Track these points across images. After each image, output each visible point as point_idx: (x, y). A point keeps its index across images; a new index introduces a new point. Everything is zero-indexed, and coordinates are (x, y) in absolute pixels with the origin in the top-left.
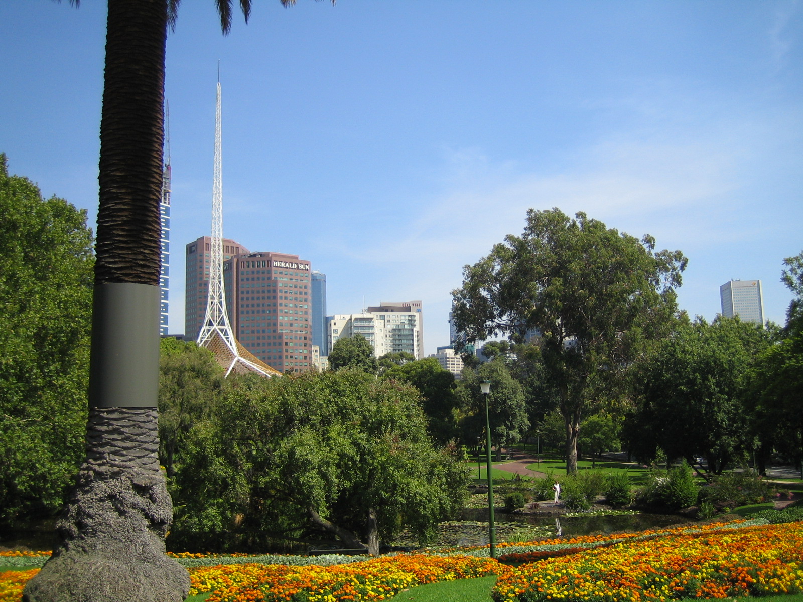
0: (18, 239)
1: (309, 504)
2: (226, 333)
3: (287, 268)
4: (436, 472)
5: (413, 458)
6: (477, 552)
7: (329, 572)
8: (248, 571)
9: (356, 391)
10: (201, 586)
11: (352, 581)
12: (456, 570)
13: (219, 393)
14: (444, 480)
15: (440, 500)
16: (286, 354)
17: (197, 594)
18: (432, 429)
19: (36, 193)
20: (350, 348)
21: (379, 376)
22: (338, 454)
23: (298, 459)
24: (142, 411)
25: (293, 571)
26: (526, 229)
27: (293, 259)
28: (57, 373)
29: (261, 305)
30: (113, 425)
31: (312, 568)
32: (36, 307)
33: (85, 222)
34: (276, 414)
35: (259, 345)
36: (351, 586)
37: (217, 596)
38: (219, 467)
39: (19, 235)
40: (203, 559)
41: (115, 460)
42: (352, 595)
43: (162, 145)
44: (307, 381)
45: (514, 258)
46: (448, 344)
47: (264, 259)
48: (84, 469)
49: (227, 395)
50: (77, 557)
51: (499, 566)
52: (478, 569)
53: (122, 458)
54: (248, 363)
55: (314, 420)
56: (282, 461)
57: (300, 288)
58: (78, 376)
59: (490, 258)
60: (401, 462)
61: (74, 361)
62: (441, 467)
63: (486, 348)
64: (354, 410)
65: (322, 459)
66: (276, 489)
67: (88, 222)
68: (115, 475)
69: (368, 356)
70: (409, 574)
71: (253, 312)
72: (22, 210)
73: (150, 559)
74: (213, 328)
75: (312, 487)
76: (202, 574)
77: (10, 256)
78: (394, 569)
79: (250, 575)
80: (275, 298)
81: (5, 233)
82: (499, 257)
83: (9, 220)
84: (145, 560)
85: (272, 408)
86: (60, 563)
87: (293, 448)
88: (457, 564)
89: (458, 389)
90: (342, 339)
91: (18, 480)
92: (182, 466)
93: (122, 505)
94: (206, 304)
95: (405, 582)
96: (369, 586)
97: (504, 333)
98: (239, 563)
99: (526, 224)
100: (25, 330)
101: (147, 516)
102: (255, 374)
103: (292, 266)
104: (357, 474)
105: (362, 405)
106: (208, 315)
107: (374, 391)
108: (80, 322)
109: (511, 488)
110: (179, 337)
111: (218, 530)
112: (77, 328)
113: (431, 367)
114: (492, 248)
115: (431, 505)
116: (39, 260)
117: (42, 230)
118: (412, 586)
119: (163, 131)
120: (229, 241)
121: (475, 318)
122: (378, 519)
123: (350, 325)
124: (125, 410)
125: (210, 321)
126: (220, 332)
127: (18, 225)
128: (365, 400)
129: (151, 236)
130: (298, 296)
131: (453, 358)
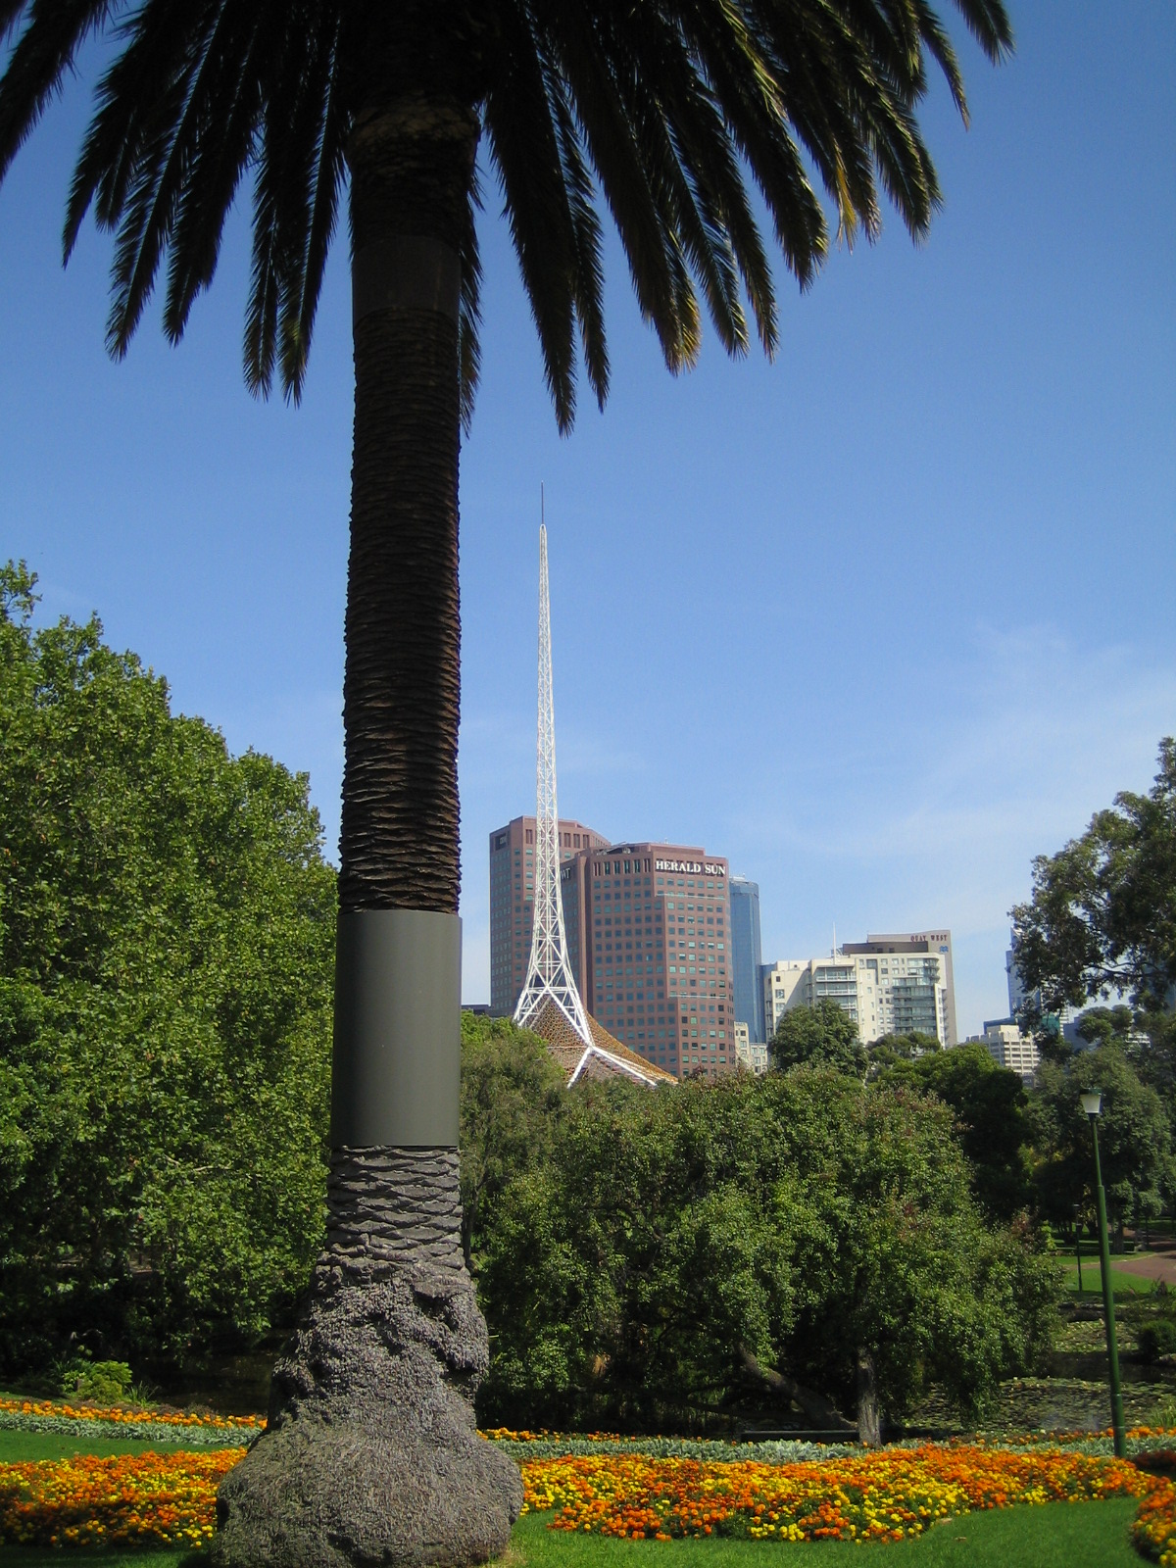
0: (188, 831)
1: (739, 1338)
2: (568, 1001)
3: (682, 872)
4: (993, 1275)
5: (945, 1247)
6: (1085, 1444)
7: (787, 1477)
8: (624, 1469)
9: (826, 1111)
10: (535, 1497)
11: (837, 1497)
12: (1047, 1481)
13: (558, 1116)
14: (1010, 1291)
15: (1003, 1331)
16: (685, 1040)
17: (528, 1513)
18: (981, 1188)
19: (219, 745)
20: (812, 1025)
21: (868, 1080)
22: (794, 1239)
23: (716, 1247)
24: (430, 1153)
25: (713, 1472)
26: (1158, 779)
27: (695, 855)
28: (259, 1080)
29: (634, 946)
30: (377, 1179)
31: (748, 1466)
32: (220, 956)
33: (304, 797)
34: (672, 1157)
35: (631, 1022)
36: (834, 1507)
37: (568, 1518)
38: (561, 1262)
39: (190, 823)
40: (535, 1442)
41: (381, 1247)
42: (837, 1526)
43: (457, 647)
44: (729, 1093)
45: (1135, 838)
46: (1008, 1015)
47: (637, 856)
48: (323, 1264)
49: (577, 1121)
50: (312, 1431)
51: (1138, 1477)
52: (1093, 1482)
53: (394, 1243)
54: (611, 1058)
55: (745, 1169)
56: (684, 1252)
57: (709, 910)
58: (298, 1085)
59: (1087, 841)
60: (920, 1254)
61: (289, 1057)
62: (1002, 1266)
63: (1085, 1022)
64: (824, 1150)
65: (763, 1247)
66: (672, 1306)
67: (310, 796)
68: (381, 1276)
69: (847, 1041)
70: (951, 1487)
71: (620, 959)
72: (195, 777)
73: (448, 1440)
74: (544, 992)
75: (744, 1304)
76: (537, 1473)
77: (175, 864)
78: (920, 1476)
79: (629, 1477)
80: (660, 931)
81: (167, 821)
82: (1105, 838)
83: (173, 796)
84: (440, 1442)
85: (663, 1147)
86: (282, 1441)
87: (705, 1226)
88: (1048, 1468)
89: (1030, 1105)
90: (794, 1009)
91: (191, 1280)
92: (491, 1258)
93: (395, 1334)
94: (529, 945)
95: (943, 1502)
96: (870, 1508)
97: (1122, 991)
98: (605, 1452)
99: (1158, 770)
100: (201, 999)
101: (440, 1355)
102: (625, 1079)
103: (692, 868)
104: (832, 1278)
105: (840, 1139)
106: (534, 967)
107: (863, 1112)
108: (298, 983)
109: (1151, 1312)
110: (479, 1010)
111: (561, 1385)
112: (293, 995)
113: (975, 1063)
114: (1089, 820)
115: (984, 1343)
116: (224, 870)
117: (230, 815)
118: (958, 1512)
119: (458, 622)
120: (571, 825)
121: (1060, 962)
122: (877, 1371)
123: (808, 982)
124: (397, 1151)
125: (538, 977)
126: (556, 999)
127: (188, 804)
128: (846, 1130)
129: (442, 820)
130: (706, 926)
131: (1017, 1043)
